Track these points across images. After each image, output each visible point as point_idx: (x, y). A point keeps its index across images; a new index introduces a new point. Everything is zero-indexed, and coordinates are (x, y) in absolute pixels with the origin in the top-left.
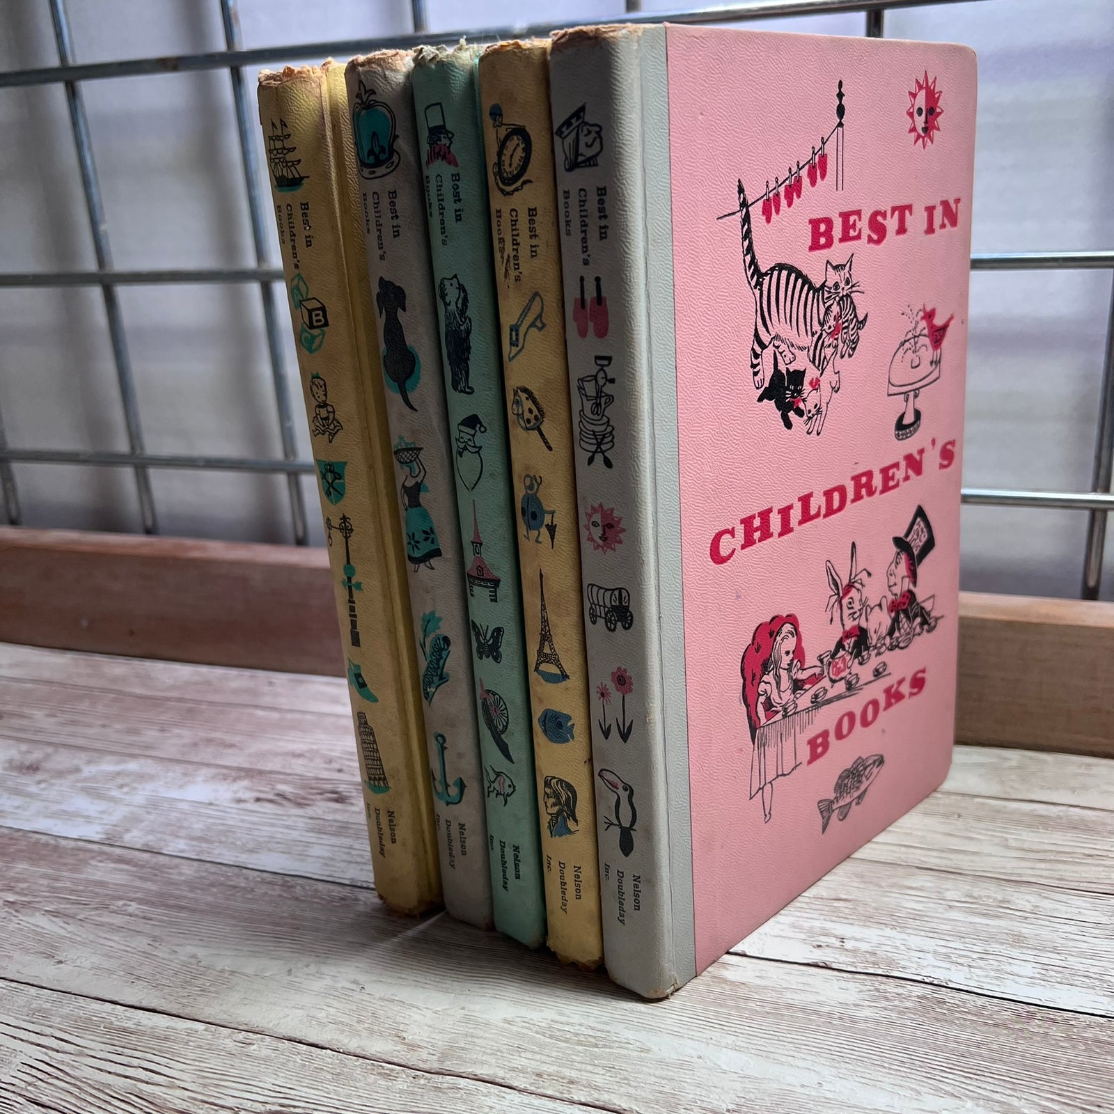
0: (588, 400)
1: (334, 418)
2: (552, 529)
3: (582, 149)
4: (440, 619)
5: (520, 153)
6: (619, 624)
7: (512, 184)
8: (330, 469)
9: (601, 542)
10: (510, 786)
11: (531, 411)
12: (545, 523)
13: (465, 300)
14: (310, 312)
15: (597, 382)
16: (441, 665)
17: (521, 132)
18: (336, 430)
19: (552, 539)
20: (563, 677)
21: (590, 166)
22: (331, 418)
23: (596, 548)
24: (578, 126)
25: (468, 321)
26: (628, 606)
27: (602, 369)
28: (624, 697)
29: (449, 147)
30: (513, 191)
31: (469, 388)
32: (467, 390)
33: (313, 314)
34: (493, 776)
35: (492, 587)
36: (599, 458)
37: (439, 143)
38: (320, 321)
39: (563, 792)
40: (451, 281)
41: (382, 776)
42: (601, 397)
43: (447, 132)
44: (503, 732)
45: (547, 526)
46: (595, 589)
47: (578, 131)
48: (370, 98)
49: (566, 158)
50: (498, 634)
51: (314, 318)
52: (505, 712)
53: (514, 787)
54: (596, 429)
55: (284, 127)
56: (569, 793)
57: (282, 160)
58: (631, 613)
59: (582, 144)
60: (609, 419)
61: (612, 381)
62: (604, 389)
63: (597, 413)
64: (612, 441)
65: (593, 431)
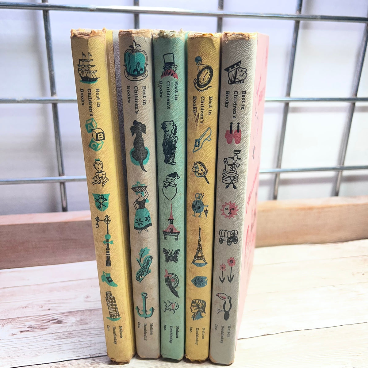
0: (228, 166)
1: (105, 176)
2: (206, 212)
3: (238, 76)
4: (149, 250)
5: (208, 76)
6: (233, 242)
7: (203, 87)
8: (102, 197)
9: (228, 215)
10: (177, 306)
11: (202, 170)
12: (204, 210)
13: (176, 130)
14: (97, 134)
15: (233, 159)
16: (148, 268)
17: (210, 68)
18: (106, 182)
19: (206, 215)
20: (205, 264)
21: (240, 83)
22: (104, 177)
23: (225, 217)
24: (237, 69)
25: (176, 138)
26: (237, 236)
27: (236, 155)
28: (232, 267)
29: (175, 71)
30: (204, 90)
31: (174, 162)
32: (173, 163)
33: (99, 135)
34: (168, 304)
35: (176, 235)
36: (231, 185)
37: (170, 69)
38: (102, 137)
39: (201, 304)
40: (170, 123)
41: (118, 314)
42: (235, 164)
43: (175, 65)
44: (175, 287)
45: (204, 211)
46: (224, 232)
47: (237, 70)
48: (137, 48)
49: (230, 79)
50: (177, 253)
51: (99, 137)
52: (178, 280)
53: (179, 306)
54: (231, 176)
55: (90, 56)
56: (203, 304)
57: (87, 70)
58: (237, 238)
59: (238, 75)
60: (237, 172)
61: (240, 159)
62: (236, 162)
63: (232, 170)
64: (237, 180)
65: (230, 176)
